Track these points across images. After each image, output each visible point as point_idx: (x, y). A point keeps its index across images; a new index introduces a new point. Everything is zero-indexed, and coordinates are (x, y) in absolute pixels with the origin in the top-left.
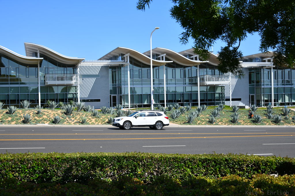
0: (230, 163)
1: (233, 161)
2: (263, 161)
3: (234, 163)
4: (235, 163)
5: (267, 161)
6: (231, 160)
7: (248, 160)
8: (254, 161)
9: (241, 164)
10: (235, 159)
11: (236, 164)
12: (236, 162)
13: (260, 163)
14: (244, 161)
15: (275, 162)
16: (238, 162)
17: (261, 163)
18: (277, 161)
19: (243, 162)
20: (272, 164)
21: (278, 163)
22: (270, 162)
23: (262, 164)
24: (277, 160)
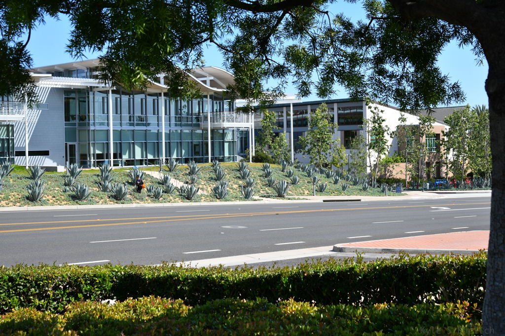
0: (20, 285)
1: (25, 279)
2: (86, 276)
3: (28, 285)
4: (29, 283)
5: (95, 276)
6: (21, 278)
7: (56, 275)
8: (69, 278)
9: (43, 285)
10: (29, 275)
11: (31, 285)
12: (32, 282)
13: (80, 281)
14: (48, 278)
15: (109, 276)
16: (36, 282)
17: (82, 280)
18: (114, 273)
19: (46, 280)
20: (104, 280)
21: (116, 278)
22: (100, 277)
23: (86, 281)
24: (114, 271)
